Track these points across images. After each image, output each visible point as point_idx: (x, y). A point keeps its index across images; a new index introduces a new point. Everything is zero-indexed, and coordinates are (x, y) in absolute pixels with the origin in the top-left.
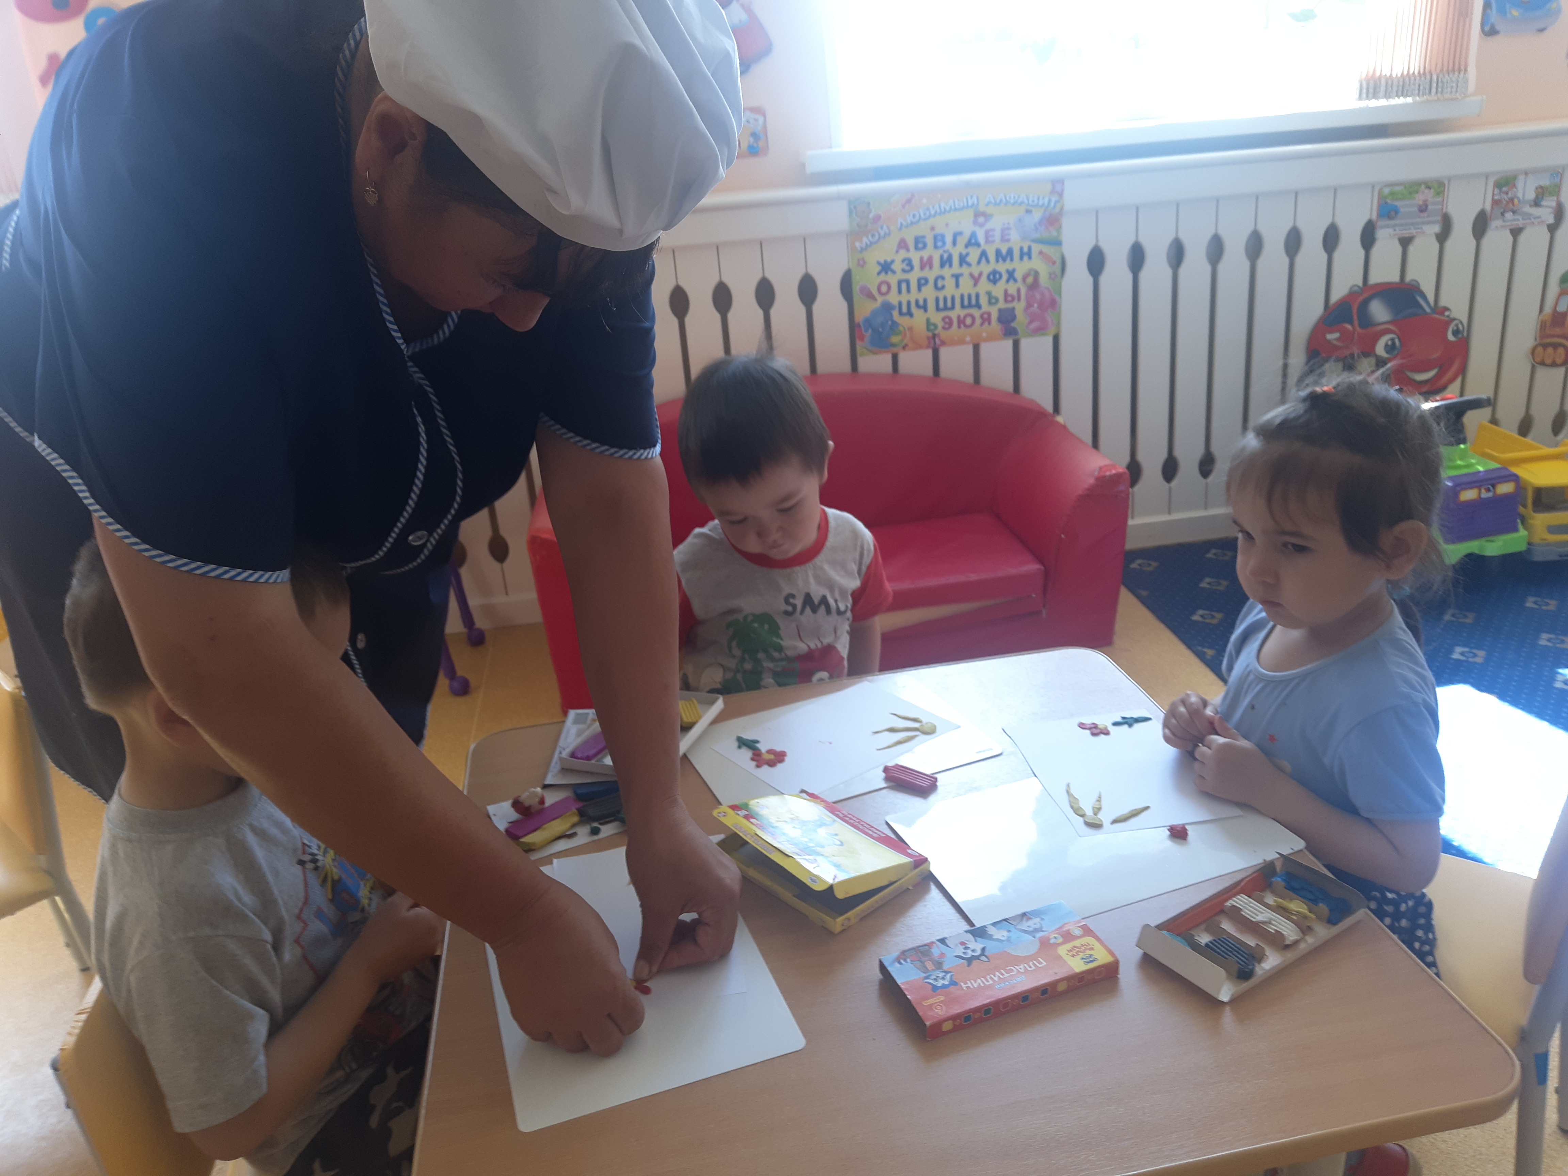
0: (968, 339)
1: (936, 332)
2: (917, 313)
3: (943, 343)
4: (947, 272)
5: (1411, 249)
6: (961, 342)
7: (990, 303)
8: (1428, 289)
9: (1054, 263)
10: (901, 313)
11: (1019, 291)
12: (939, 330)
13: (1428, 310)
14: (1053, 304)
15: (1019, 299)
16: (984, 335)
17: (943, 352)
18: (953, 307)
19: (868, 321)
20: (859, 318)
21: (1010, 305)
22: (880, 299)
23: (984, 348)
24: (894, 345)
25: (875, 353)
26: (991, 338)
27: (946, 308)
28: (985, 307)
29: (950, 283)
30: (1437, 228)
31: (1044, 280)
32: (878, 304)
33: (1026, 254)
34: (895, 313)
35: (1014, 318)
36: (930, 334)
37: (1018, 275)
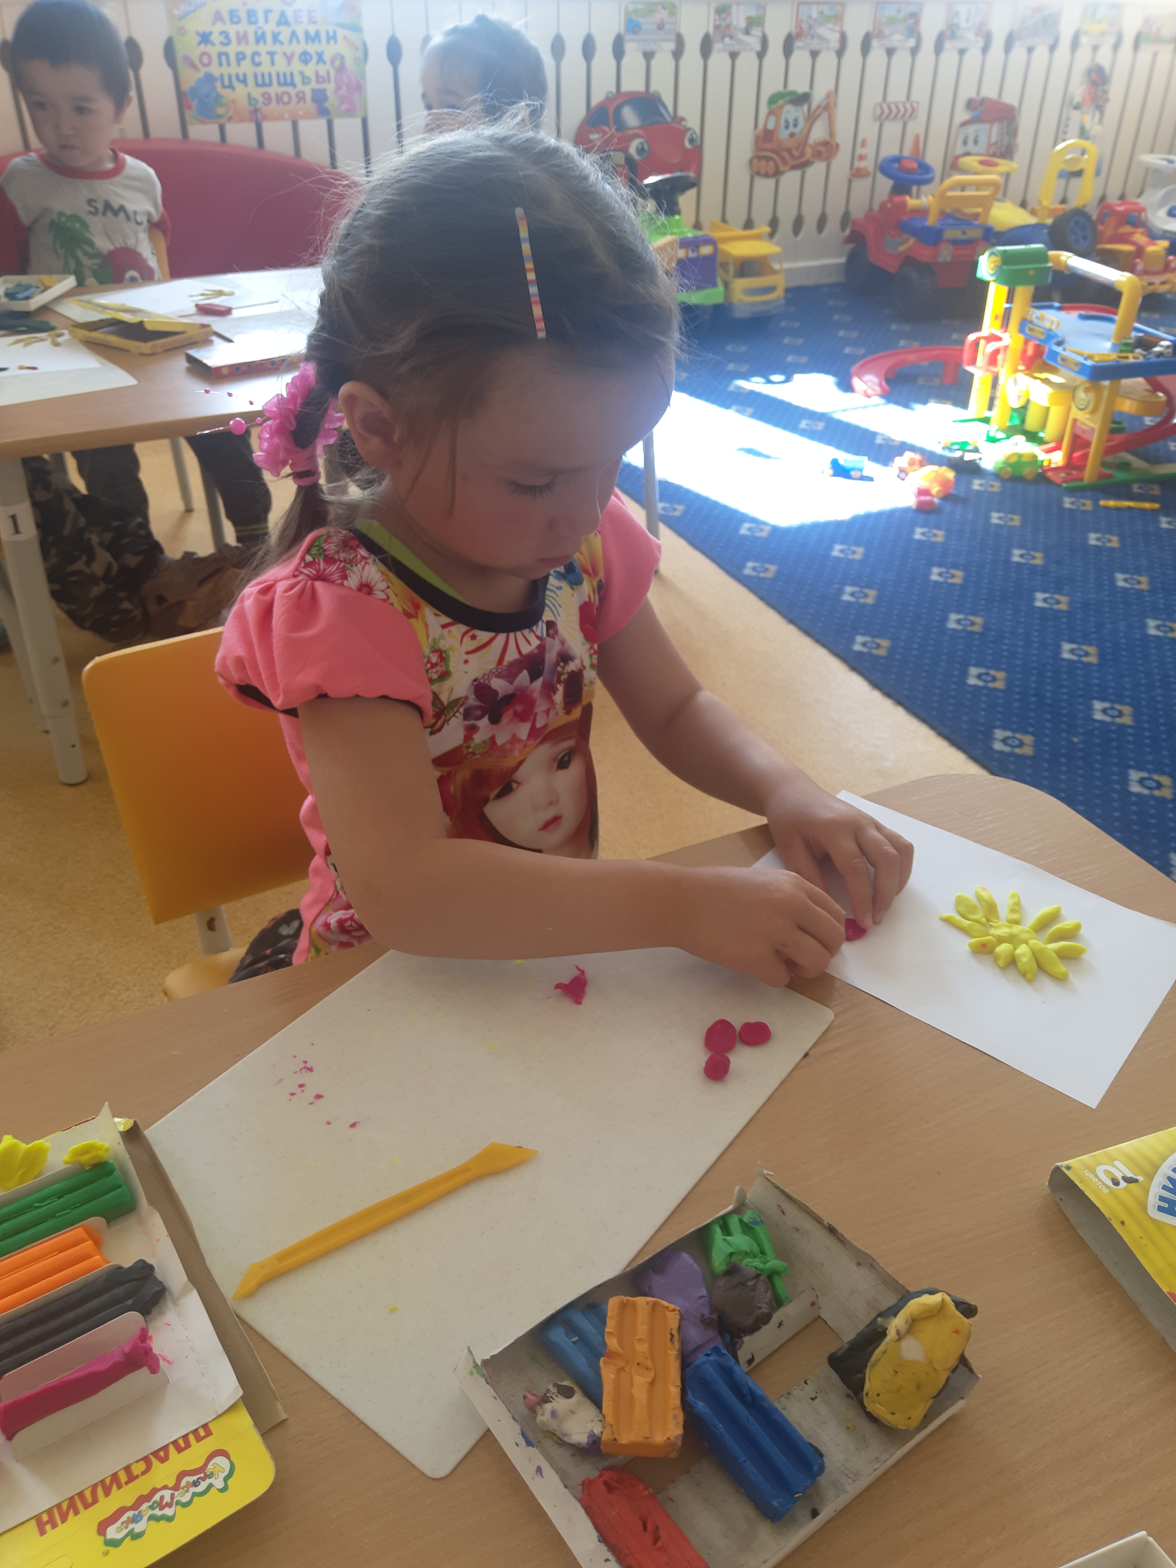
0: (287, 116)
1: (258, 106)
2: (239, 86)
3: (265, 118)
4: (262, 48)
5: (654, 63)
6: (280, 118)
7: (304, 83)
8: (668, 100)
9: (357, 49)
10: (224, 86)
11: (328, 73)
12: (260, 105)
13: (668, 119)
14: (359, 87)
15: (329, 81)
16: (301, 113)
17: (266, 126)
18: (270, 84)
19: (193, 90)
20: (186, 86)
21: (321, 86)
22: (203, 70)
23: (302, 125)
24: (219, 116)
25: (203, 123)
26: (307, 116)
27: (264, 85)
28: (300, 87)
29: (265, 59)
30: (671, 46)
31: (349, 65)
32: (201, 75)
33: (332, 38)
34: (218, 85)
35: (326, 99)
36: (252, 108)
37: (327, 57)
